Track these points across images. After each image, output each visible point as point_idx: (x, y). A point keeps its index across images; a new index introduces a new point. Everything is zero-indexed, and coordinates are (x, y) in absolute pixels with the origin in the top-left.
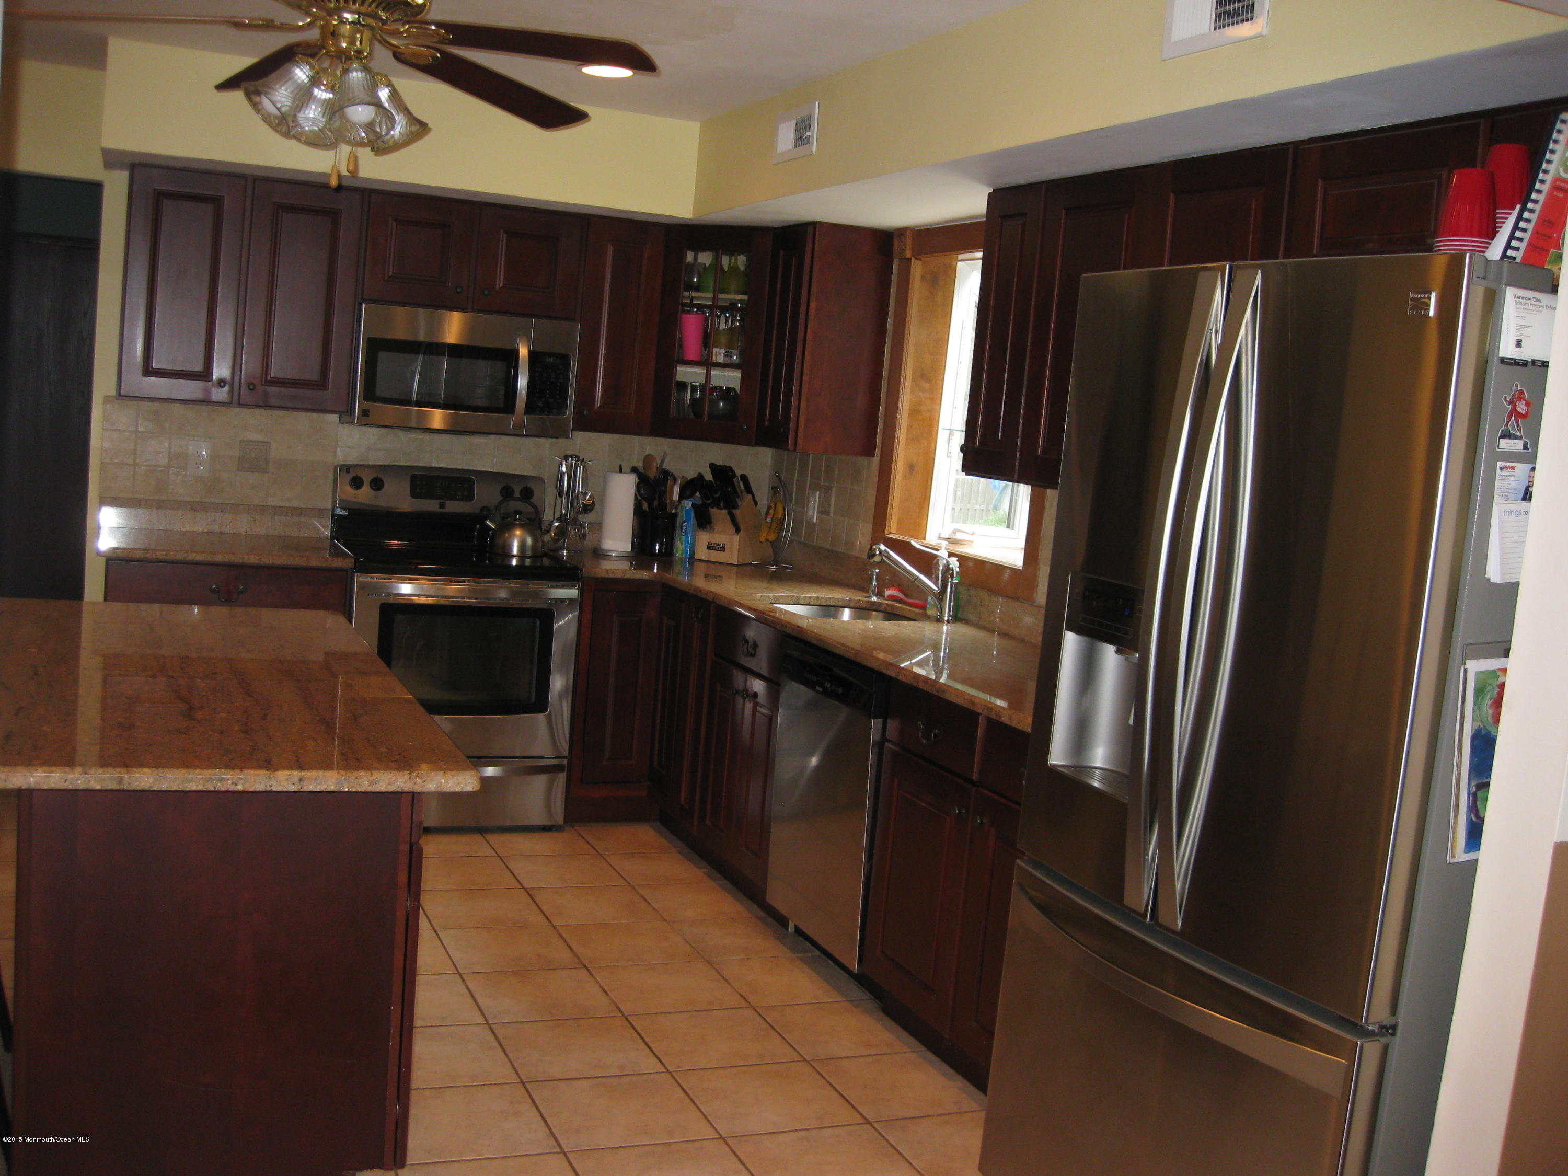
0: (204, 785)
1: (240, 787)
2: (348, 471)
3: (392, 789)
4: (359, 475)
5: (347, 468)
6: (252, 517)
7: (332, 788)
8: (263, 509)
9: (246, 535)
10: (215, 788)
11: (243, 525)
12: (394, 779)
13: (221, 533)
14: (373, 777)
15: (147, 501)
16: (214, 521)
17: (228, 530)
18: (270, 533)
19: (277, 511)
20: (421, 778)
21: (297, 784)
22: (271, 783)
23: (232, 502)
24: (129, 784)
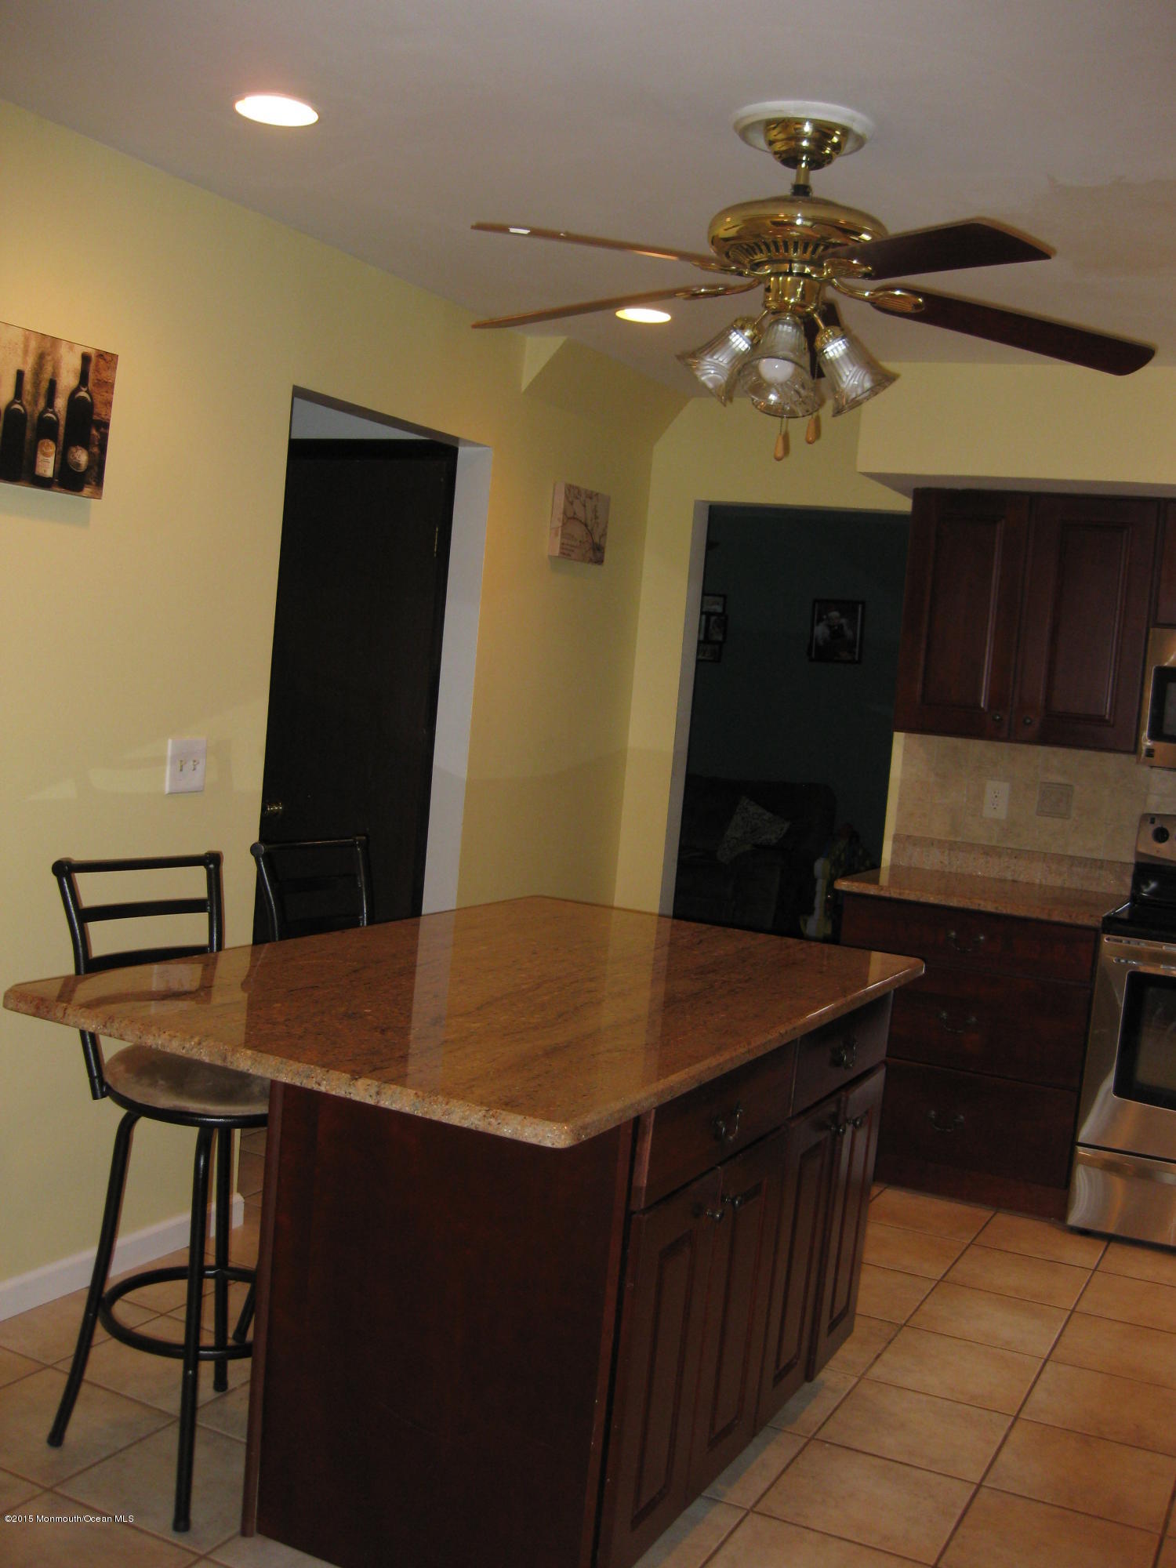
0: (292, 1079)
1: (323, 1089)
2: (1152, 822)
3: (465, 1124)
4: (1165, 827)
5: (1153, 818)
6: (1048, 867)
7: (407, 1109)
8: (1060, 859)
9: (1040, 886)
10: (301, 1084)
11: (1037, 874)
12: (467, 1113)
13: (1014, 881)
14: (447, 1107)
15: (939, 841)
16: (1008, 867)
17: (1022, 878)
18: (1066, 886)
19: (1074, 860)
20: (496, 1119)
21: (374, 1097)
22: (351, 1090)
23: (1028, 848)
24: (231, 1063)
